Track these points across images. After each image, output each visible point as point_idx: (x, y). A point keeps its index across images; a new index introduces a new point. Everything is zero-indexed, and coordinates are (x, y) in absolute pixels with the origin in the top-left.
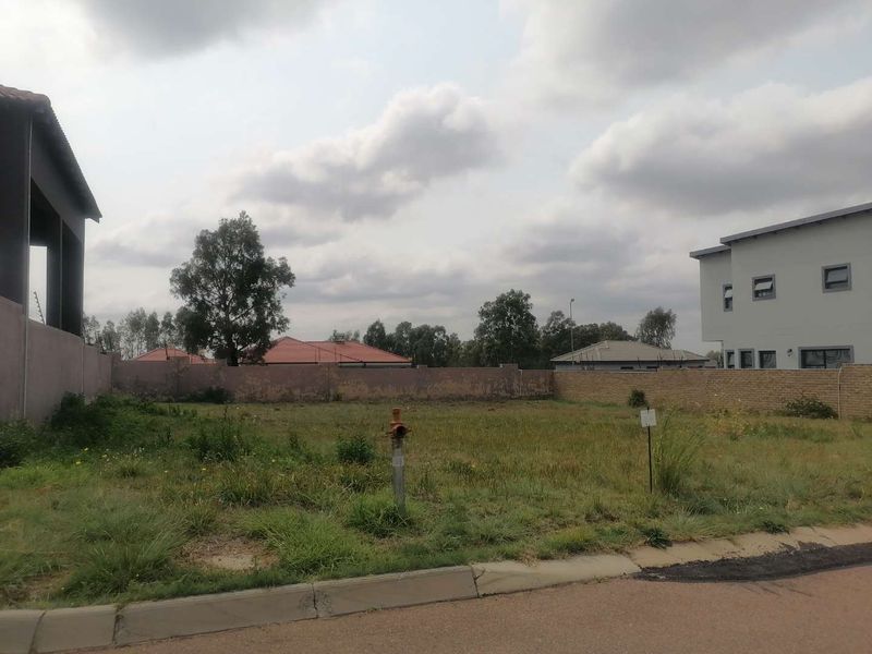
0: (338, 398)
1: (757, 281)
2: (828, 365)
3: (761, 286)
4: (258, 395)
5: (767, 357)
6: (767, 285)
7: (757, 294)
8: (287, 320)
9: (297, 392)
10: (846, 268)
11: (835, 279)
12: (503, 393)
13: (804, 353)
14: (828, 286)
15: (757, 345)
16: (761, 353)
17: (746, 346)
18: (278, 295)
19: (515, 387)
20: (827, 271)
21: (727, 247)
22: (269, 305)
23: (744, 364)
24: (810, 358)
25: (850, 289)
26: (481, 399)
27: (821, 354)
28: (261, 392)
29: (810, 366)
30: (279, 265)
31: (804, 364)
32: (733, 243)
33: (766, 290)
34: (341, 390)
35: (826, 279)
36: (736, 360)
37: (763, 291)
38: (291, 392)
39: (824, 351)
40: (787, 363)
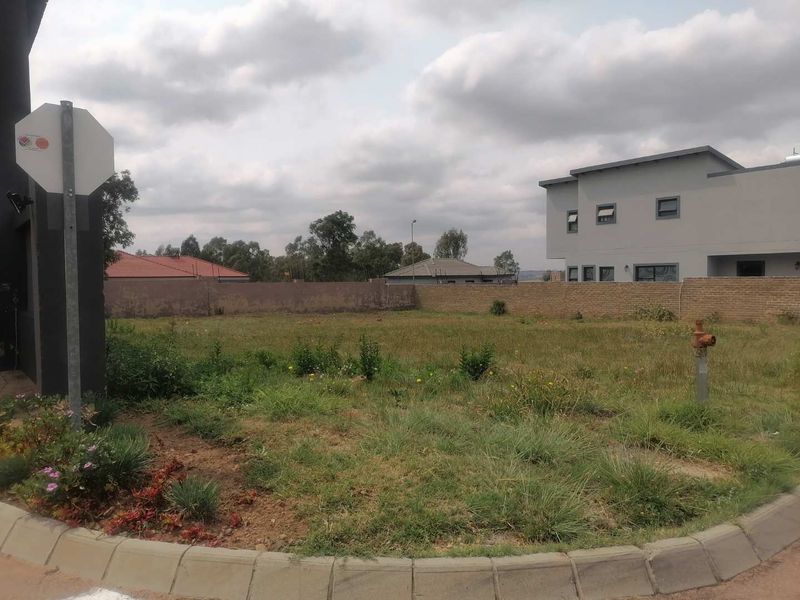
0: (220, 312)
1: (601, 208)
2: (656, 278)
3: (603, 213)
4: (137, 310)
5: (606, 272)
6: (609, 212)
7: (600, 219)
8: (131, 235)
9: (176, 306)
10: (675, 199)
11: (667, 209)
12: (373, 305)
13: (637, 268)
14: (661, 214)
15: (598, 263)
16: (601, 268)
17: (588, 263)
18: (121, 209)
19: (383, 299)
20: (660, 202)
21: (575, 179)
22: (111, 219)
23: (586, 278)
24: (642, 272)
25: (679, 217)
26: (354, 310)
27: (652, 269)
28: (140, 306)
29: (642, 279)
30: (121, 179)
31: (637, 278)
32: (580, 176)
33: (608, 216)
34: (221, 304)
35: (659, 208)
36: (580, 274)
37: (604, 217)
38: (171, 307)
39: (654, 267)
40: (624, 276)
